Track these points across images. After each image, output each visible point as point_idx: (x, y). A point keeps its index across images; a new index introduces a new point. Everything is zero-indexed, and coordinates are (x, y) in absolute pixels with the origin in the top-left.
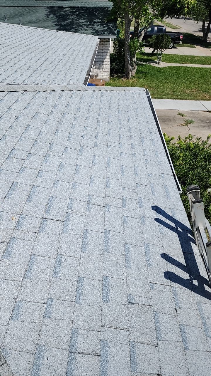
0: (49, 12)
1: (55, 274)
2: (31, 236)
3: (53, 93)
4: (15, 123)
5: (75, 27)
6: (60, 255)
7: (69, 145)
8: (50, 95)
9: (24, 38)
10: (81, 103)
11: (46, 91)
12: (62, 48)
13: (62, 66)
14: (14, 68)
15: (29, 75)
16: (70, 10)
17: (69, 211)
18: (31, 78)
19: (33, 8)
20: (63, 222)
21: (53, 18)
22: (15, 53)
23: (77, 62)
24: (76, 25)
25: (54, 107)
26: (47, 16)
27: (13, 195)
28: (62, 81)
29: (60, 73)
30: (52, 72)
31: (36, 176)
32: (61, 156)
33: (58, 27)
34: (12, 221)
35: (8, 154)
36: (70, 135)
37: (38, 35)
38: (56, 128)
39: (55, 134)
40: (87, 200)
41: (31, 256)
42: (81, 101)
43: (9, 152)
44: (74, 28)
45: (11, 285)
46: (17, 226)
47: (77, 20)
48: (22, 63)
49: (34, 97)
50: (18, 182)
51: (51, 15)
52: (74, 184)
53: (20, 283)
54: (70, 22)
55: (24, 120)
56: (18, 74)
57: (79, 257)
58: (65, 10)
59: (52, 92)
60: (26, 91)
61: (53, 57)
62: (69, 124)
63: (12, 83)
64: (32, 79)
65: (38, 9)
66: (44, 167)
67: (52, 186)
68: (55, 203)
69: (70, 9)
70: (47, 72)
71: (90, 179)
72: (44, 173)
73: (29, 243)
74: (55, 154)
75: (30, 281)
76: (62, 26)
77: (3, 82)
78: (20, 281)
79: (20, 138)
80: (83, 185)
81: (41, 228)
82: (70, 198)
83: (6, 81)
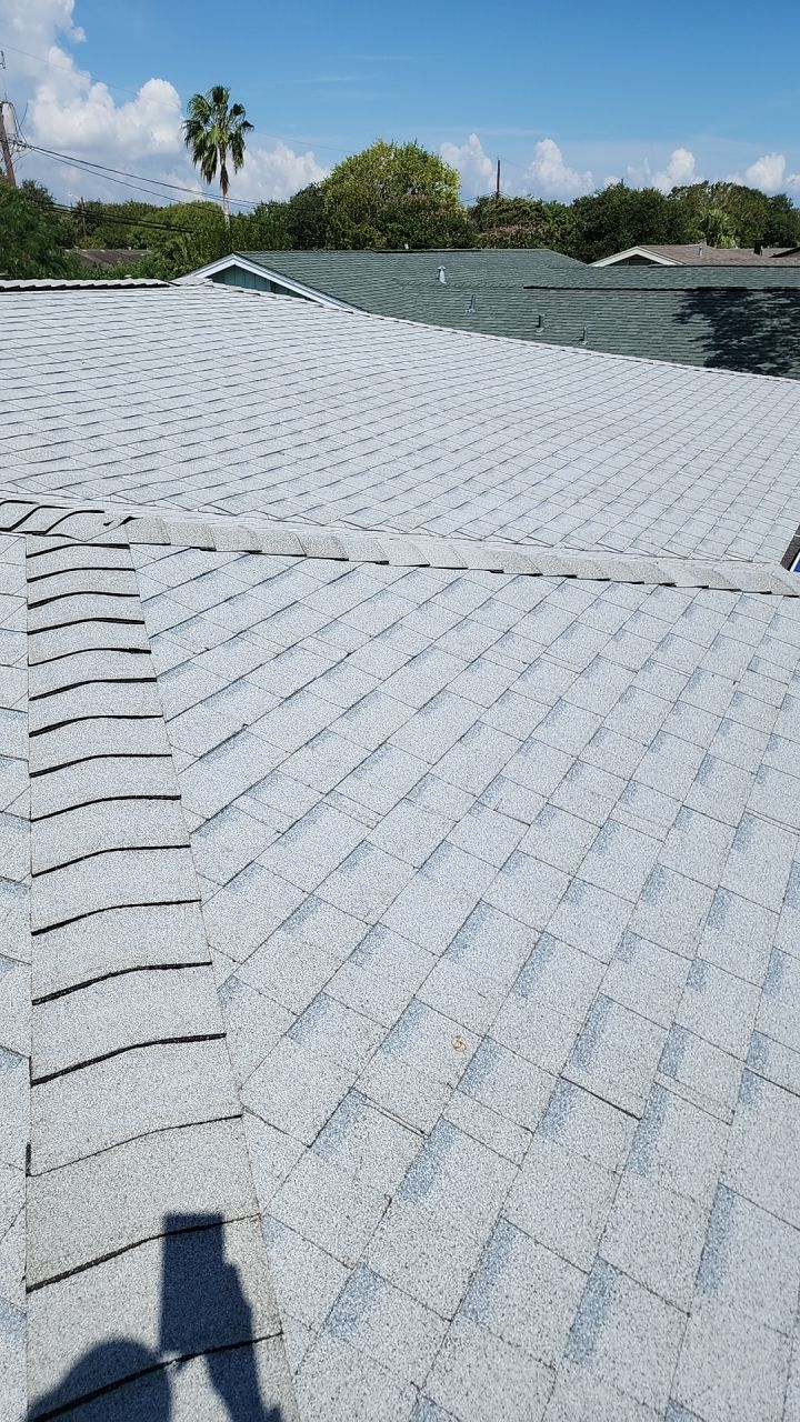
0: (690, 306)
1: (579, 1343)
2: (507, 1139)
3: (667, 590)
4: (519, 686)
5: (779, 356)
6: (607, 1263)
7: (698, 798)
8: (652, 598)
9: (591, 392)
10: (766, 639)
11: (643, 583)
12: (718, 427)
13: (708, 493)
14: (542, 492)
15: (586, 516)
16: (770, 299)
17: (665, 1081)
18: (593, 527)
19: (636, 292)
20: (637, 1123)
21: (701, 325)
22: (554, 441)
23: (767, 481)
24: (785, 349)
25: (662, 644)
26: (682, 318)
27: (468, 953)
28: (700, 547)
29: (695, 516)
30: (668, 509)
31: (560, 896)
32: (662, 837)
33: (712, 354)
34: (451, 1053)
35: (479, 792)
36: (707, 762)
37: (638, 382)
38: (658, 726)
39: (649, 747)
40: (744, 1053)
41: (497, 1224)
42: (771, 633)
43: (483, 787)
44: (772, 360)
45: (411, 1320)
46: (466, 1079)
47: (791, 333)
48: (571, 473)
49: (597, 602)
50: (494, 904)
51: (695, 316)
52: (698, 965)
53: (441, 1326)
54: (763, 338)
55: (548, 679)
56: (552, 510)
57: (686, 1310)
58: (750, 299)
59: (662, 587)
60: (574, 577)
61: (679, 460)
62: (709, 715)
63: (526, 541)
64: (597, 530)
65: (653, 295)
66: (593, 868)
67: (610, 949)
68: (615, 1029)
69: (769, 295)
70: (651, 510)
71: (766, 961)
72: (588, 889)
73: (497, 1165)
74: (642, 824)
75: (477, 1330)
76: (727, 350)
77: (498, 533)
78: (443, 1319)
79: (525, 744)
80: (736, 981)
81: (548, 1119)
82: (674, 1024)
83: (509, 533)
